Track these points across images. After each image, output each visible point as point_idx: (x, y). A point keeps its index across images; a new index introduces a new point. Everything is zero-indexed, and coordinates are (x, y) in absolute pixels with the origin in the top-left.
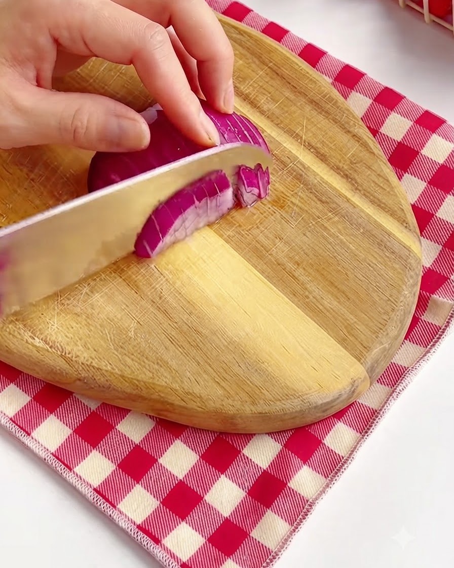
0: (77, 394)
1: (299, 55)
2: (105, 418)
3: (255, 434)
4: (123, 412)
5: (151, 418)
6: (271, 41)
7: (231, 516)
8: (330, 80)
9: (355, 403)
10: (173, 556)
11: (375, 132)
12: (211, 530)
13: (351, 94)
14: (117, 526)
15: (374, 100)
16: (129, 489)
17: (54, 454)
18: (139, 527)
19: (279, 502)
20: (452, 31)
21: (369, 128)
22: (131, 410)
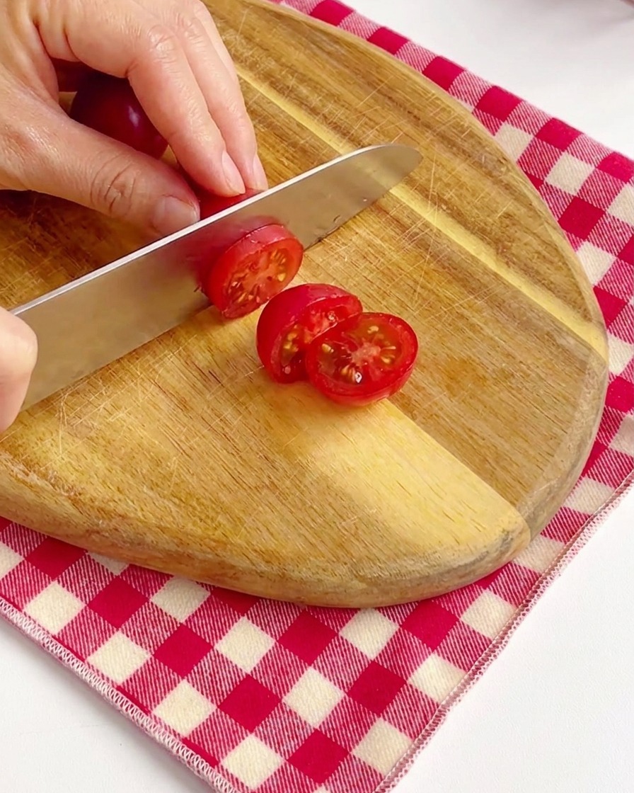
0: (92, 552)
1: (423, 73)
2: (134, 586)
3: (359, 609)
4: (161, 578)
5: (203, 586)
6: (381, 52)
7: (322, 726)
8: (471, 108)
9: (509, 565)
10: (236, 784)
11: (537, 182)
12: (292, 746)
13: (501, 127)
14: (153, 740)
15: (536, 136)
16: (170, 687)
17: (57, 637)
18: (186, 741)
19: (396, 705)
21: (530, 176)
22: (172, 576)
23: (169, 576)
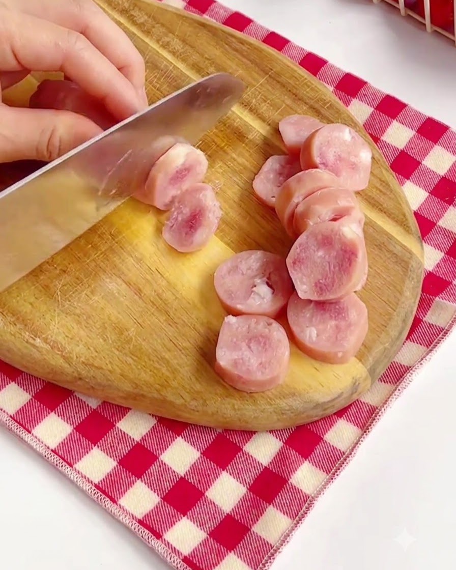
0: (78, 392)
1: (300, 64)
2: (106, 416)
3: (257, 431)
4: (123, 411)
5: (153, 417)
6: (272, 50)
7: (232, 512)
8: (331, 89)
9: (357, 401)
10: (174, 550)
11: (376, 139)
12: (212, 525)
13: (352, 102)
15: (375, 108)
16: (130, 485)
17: (54, 450)
18: (140, 522)
19: (281, 497)
20: (454, 41)
21: (371, 135)
22: (131, 409)
23: (129, 409)
